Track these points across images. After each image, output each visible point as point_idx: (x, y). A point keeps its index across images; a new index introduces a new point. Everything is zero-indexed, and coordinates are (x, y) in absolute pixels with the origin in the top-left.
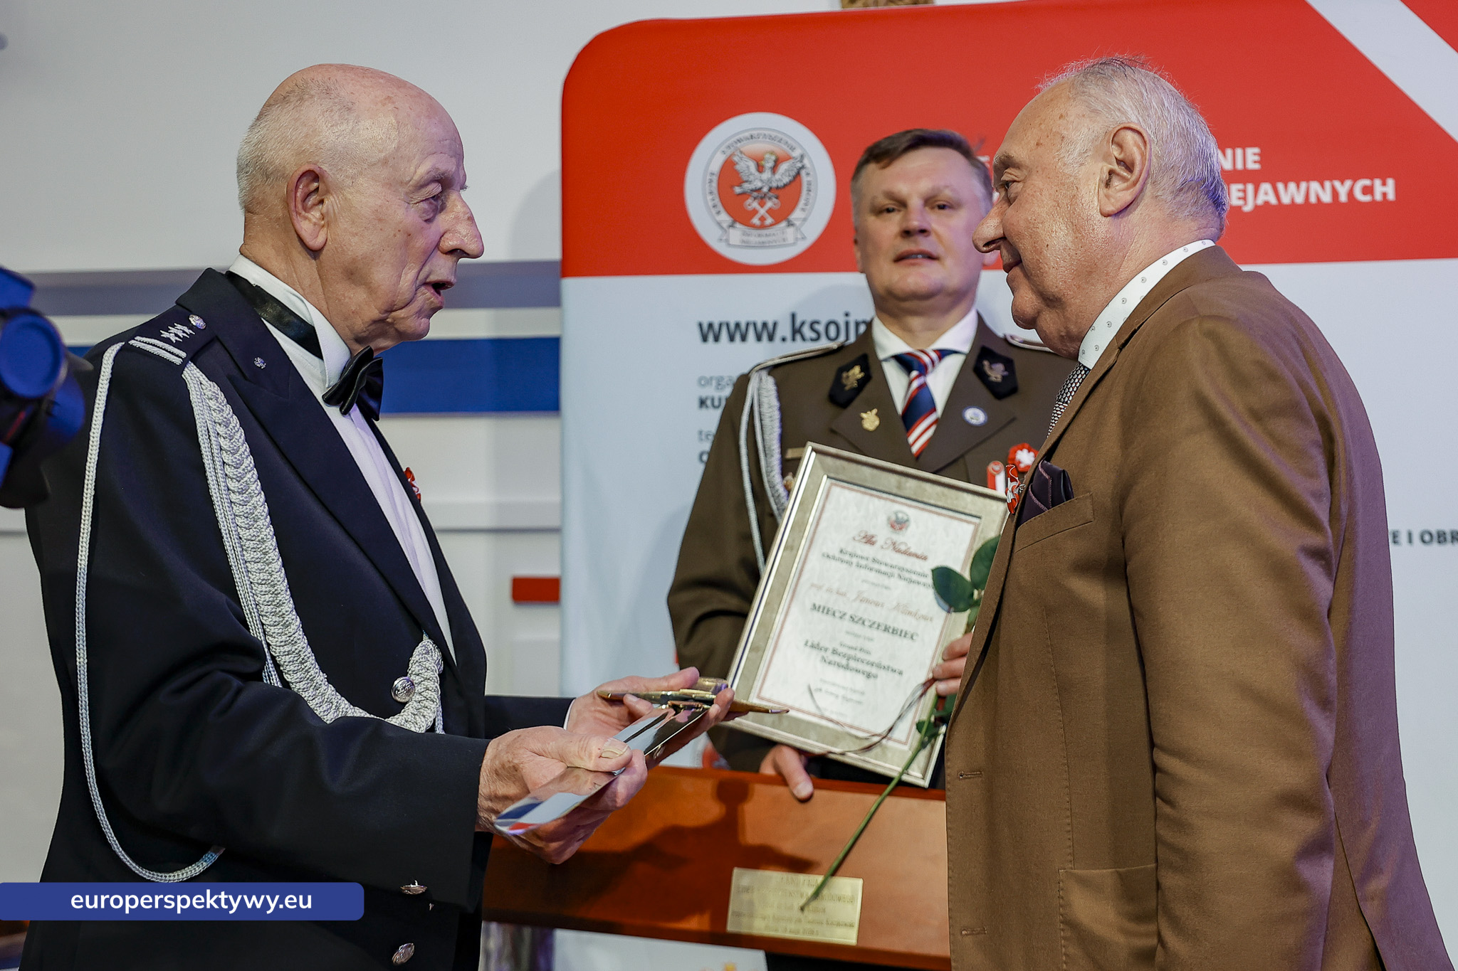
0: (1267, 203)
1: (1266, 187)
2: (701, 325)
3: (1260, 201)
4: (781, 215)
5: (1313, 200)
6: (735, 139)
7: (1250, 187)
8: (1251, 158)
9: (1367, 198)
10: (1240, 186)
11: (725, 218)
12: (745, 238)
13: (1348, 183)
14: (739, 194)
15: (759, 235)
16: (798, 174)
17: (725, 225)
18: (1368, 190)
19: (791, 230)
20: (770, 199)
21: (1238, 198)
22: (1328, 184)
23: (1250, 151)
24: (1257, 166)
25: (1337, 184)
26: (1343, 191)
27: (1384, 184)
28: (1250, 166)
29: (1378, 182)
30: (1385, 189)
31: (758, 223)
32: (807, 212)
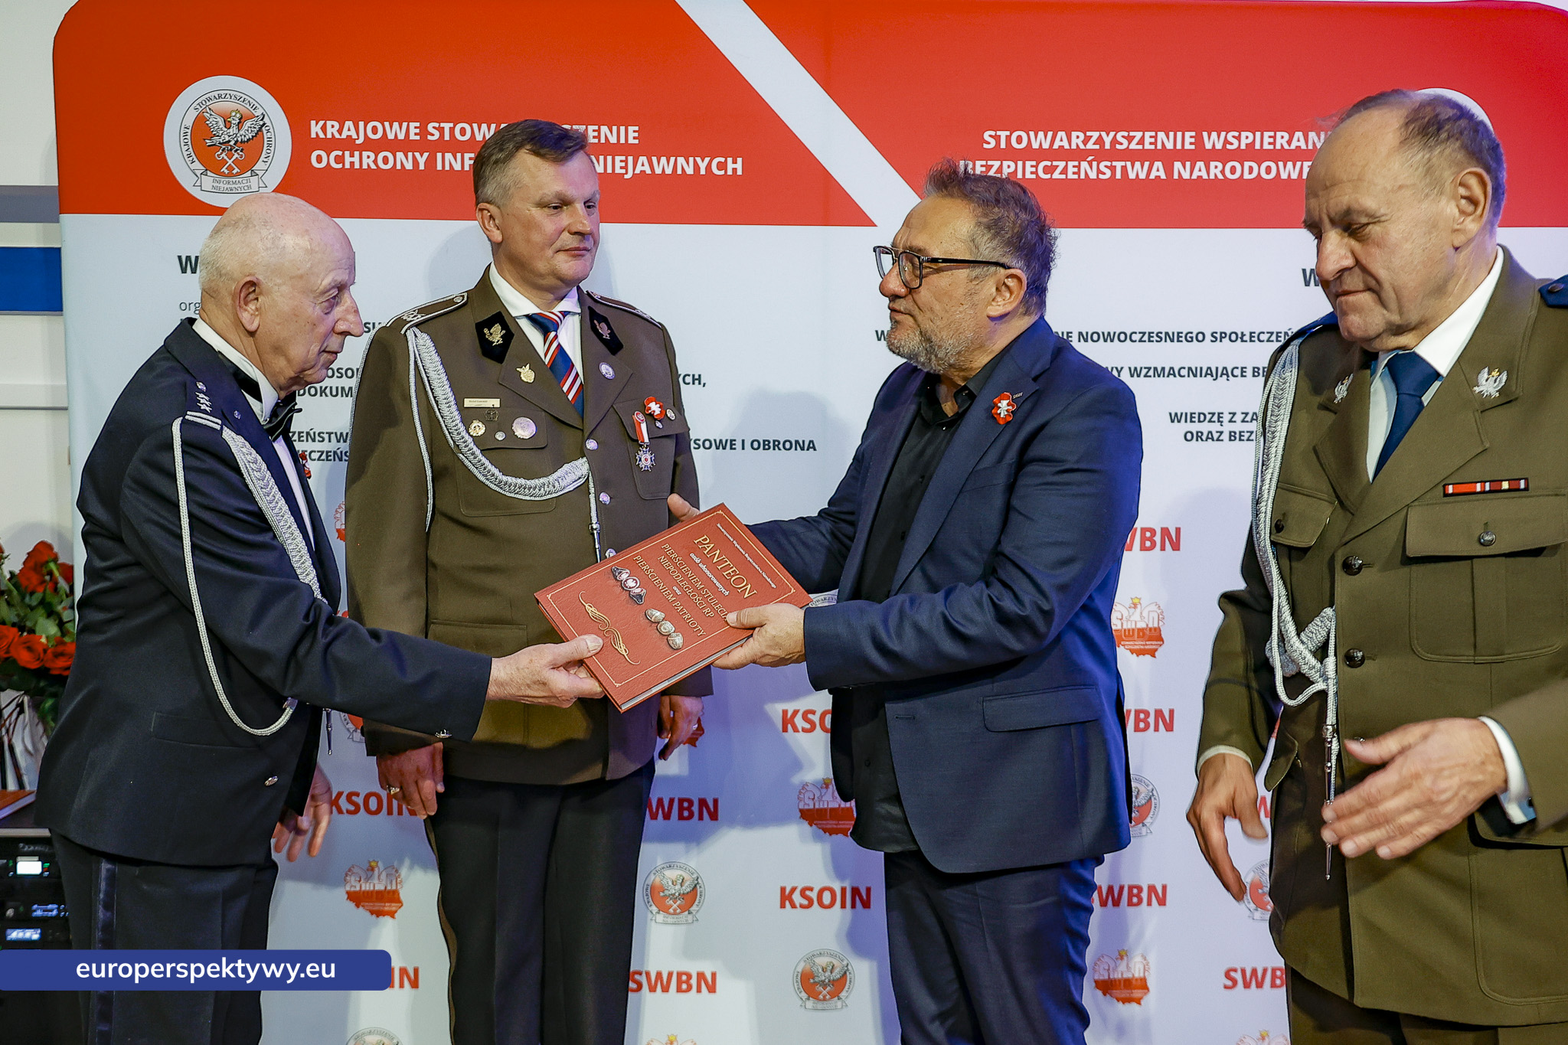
0: (643, 172)
2: (180, 258)
3: (637, 171)
4: (247, 166)
5: (679, 172)
6: (204, 98)
7: (630, 159)
8: (631, 135)
9: (722, 172)
10: (623, 158)
11: (197, 165)
12: (215, 185)
13: (707, 160)
14: (209, 146)
15: (229, 183)
16: (260, 129)
17: (198, 173)
18: (722, 166)
19: (254, 179)
21: (621, 168)
22: (691, 159)
23: (631, 129)
24: (636, 141)
25: (698, 160)
26: (703, 166)
27: (735, 162)
28: (631, 141)
29: (730, 160)
30: (735, 166)
31: (226, 172)
32: (268, 164)
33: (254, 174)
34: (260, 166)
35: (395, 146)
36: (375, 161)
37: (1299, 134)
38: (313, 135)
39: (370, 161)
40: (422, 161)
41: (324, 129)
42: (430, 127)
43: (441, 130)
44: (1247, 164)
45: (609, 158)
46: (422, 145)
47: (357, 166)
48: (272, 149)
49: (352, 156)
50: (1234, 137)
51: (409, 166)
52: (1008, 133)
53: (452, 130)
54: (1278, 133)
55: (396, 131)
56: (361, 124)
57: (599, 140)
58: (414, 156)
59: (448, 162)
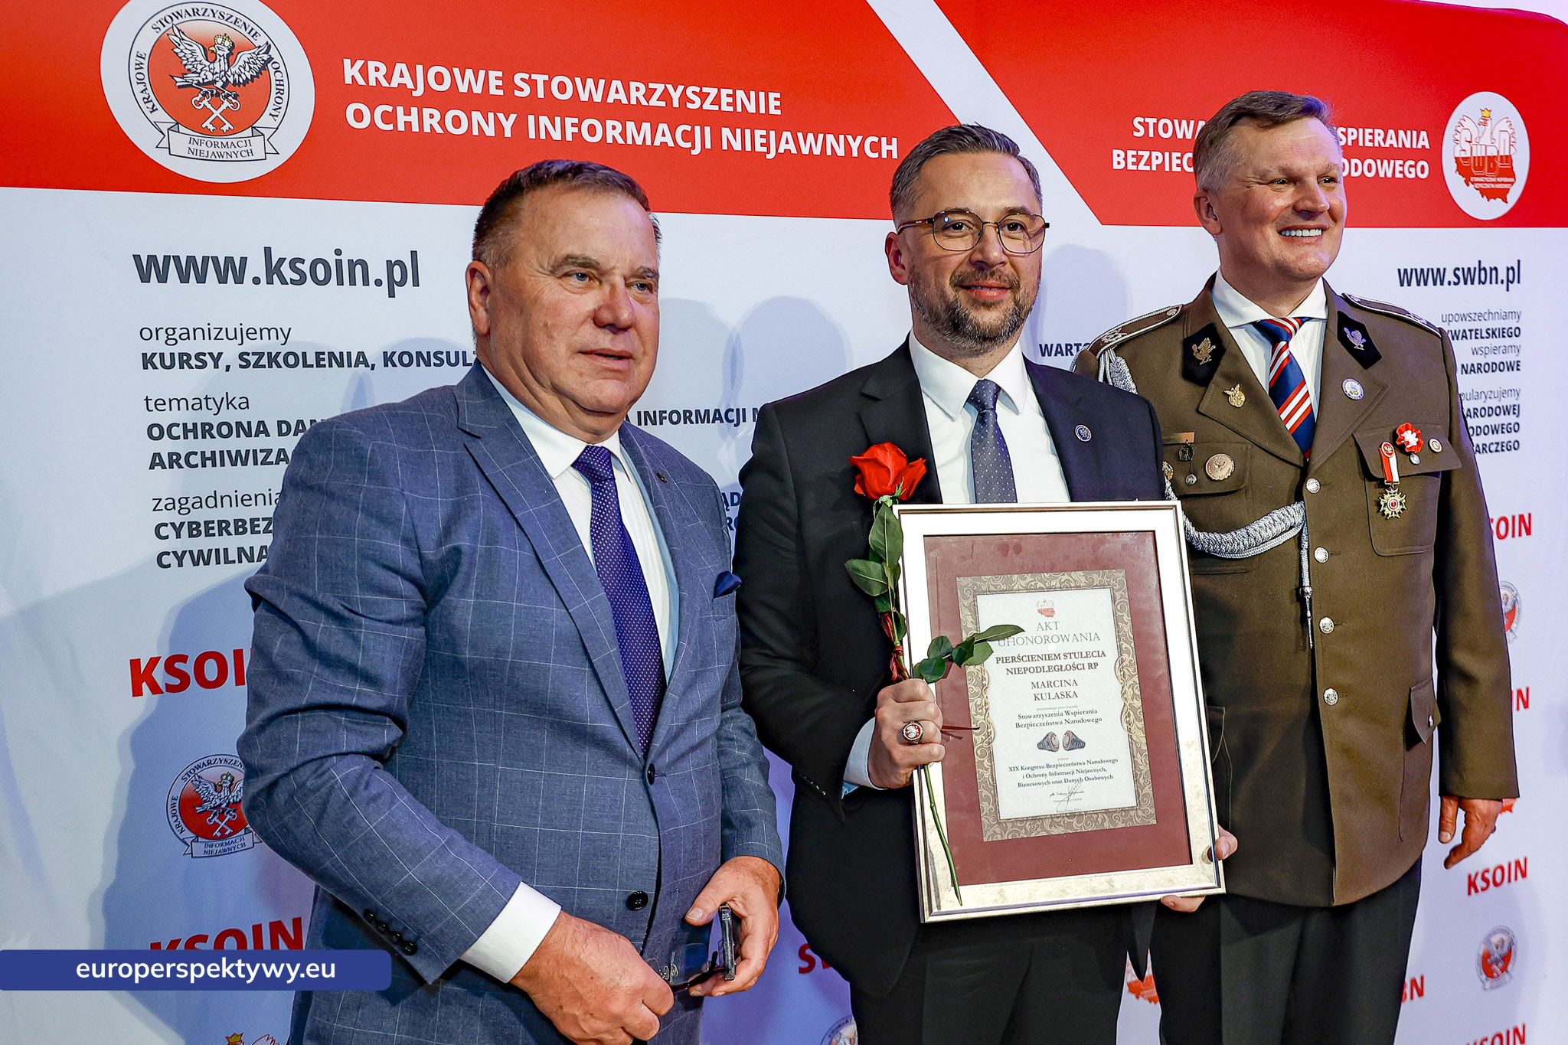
0: (787, 151)
1: (786, 135)
2: (137, 258)
3: (781, 150)
5: (829, 153)
7: (772, 134)
8: (772, 103)
9: (876, 155)
10: (764, 132)
11: (161, 115)
12: (194, 146)
13: (859, 138)
14: (181, 87)
15: (216, 145)
16: (264, 67)
17: (164, 128)
18: (876, 147)
19: (257, 142)
20: (226, 97)
21: (762, 145)
22: (842, 137)
23: (772, 96)
24: (778, 112)
25: (849, 138)
26: (855, 146)
27: (889, 143)
28: (772, 111)
29: (884, 140)
30: (889, 147)
31: (211, 128)
32: (279, 119)
33: (257, 133)
35: (470, 102)
36: (442, 123)
37: (1391, 132)
38: (348, 80)
39: (435, 122)
40: (508, 125)
41: (364, 72)
42: (517, 79)
43: (532, 84)
44: (1354, 161)
45: (748, 132)
46: (506, 103)
47: (415, 128)
48: (286, 97)
49: (407, 113)
50: (1342, 133)
51: (490, 131)
52: (1155, 120)
53: (547, 85)
54: (1375, 130)
55: (469, 81)
56: (419, 68)
57: (735, 108)
58: (496, 117)
59: (545, 127)
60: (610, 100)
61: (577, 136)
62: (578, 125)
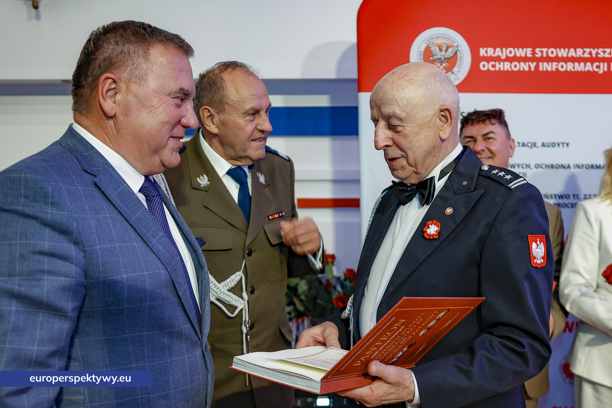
4: (449, 69)
6: (430, 38)
14: (432, 60)
19: (453, 76)
20: (445, 62)
32: (459, 68)
33: (453, 73)
34: (455, 69)
35: (520, 59)
36: (511, 67)
38: (481, 55)
39: (508, 67)
40: (533, 65)
41: (486, 52)
42: (537, 50)
43: (542, 52)
46: (533, 59)
47: (502, 69)
48: (461, 62)
49: (500, 64)
51: (526, 69)
53: (547, 52)
55: (520, 52)
56: (504, 49)
58: (529, 64)
59: (545, 67)
60: (570, 56)
61: (557, 69)
62: (557, 65)
